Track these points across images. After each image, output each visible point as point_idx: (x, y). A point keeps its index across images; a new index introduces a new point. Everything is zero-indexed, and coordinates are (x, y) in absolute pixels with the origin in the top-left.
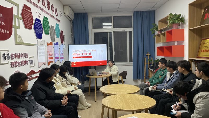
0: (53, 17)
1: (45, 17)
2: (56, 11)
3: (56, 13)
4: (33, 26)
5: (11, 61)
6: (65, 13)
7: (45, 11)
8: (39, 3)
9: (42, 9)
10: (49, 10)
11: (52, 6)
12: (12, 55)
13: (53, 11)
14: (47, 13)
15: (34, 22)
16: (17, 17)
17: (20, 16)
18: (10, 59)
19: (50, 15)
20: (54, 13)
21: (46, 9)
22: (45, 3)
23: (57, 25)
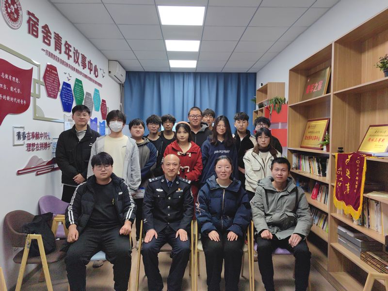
0: (90, 79)
1: (77, 80)
2: (96, 70)
3: (95, 73)
4: (59, 93)
5: (27, 142)
6: (110, 72)
7: (77, 71)
8: (69, 59)
9: (74, 69)
10: (84, 69)
11: (90, 62)
12: (29, 133)
13: (91, 70)
14: (80, 73)
15: (61, 88)
16: (38, 82)
17: (42, 80)
18: (26, 139)
19: (86, 76)
20: (92, 72)
21: (80, 68)
22: (78, 59)
23: (96, 91)
